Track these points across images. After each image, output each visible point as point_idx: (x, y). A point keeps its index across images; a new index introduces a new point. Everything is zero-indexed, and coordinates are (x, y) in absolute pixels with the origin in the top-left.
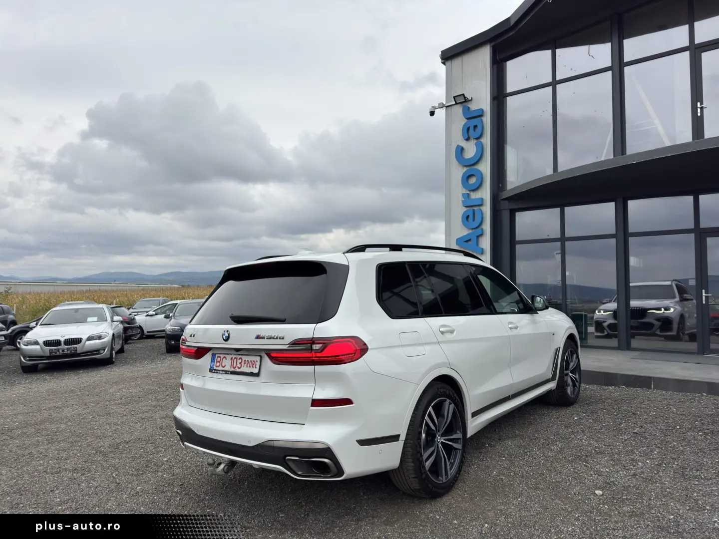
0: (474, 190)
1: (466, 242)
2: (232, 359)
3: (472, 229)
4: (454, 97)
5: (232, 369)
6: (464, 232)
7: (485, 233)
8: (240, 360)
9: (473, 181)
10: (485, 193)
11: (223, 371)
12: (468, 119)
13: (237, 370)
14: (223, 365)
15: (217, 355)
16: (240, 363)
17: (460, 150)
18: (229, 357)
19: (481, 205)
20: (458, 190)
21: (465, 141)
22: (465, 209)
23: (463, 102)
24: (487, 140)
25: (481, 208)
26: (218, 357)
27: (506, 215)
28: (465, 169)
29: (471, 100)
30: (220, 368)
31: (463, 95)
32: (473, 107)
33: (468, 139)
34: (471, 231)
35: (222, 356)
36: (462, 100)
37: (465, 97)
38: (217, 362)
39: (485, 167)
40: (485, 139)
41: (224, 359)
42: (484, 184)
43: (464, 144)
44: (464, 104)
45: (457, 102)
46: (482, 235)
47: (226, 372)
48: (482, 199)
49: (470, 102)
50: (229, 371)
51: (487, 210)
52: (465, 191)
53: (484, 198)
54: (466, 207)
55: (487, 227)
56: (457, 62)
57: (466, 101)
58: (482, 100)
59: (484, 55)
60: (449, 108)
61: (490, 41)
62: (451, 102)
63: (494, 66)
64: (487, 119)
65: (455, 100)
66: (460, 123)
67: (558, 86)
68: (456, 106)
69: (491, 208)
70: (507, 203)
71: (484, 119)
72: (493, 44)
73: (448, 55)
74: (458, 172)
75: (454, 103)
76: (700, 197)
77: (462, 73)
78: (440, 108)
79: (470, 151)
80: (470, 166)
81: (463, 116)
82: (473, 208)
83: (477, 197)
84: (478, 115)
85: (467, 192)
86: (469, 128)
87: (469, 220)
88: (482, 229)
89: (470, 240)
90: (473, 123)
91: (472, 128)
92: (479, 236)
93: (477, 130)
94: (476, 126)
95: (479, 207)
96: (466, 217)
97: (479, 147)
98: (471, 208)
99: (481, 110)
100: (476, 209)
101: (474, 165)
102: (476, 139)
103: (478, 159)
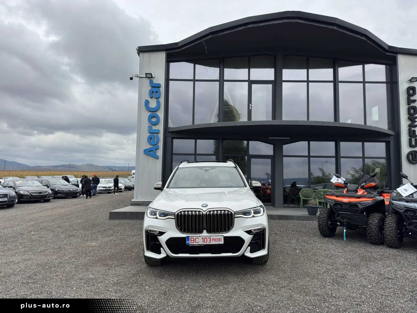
0: (154, 125)
1: (149, 151)
3: (153, 145)
4: (146, 74)
6: (149, 147)
7: (160, 148)
9: (154, 120)
10: (161, 127)
12: (152, 87)
17: (147, 102)
19: (158, 133)
20: (146, 124)
21: (150, 98)
22: (149, 134)
24: (162, 100)
25: (158, 135)
27: (169, 139)
28: (150, 113)
29: (154, 77)
31: (151, 74)
32: (155, 81)
33: (152, 98)
34: (152, 146)
36: (149, 76)
37: (152, 75)
39: (161, 114)
40: (161, 99)
42: (160, 122)
43: (149, 99)
44: (150, 78)
46: (158, 149)
48: (159, 130)
49: (153, 78)
51: (161, 136)
52: (149, 125)
53: (160, 130)
54: (150, 133)
55: (161, 145)
56: (146, 55)
57: (152, 77)
58: (160, 80)
59: (162, 56)
60: (140, 78)
61: (166, 50)
62: (143, 75)
63: (166, 63)
64: (162, 90)
65: (146, 75)
66: (147, 88)
67: (196, 82)
68: (146, 78)
69: (163, 136)
70: (170, 134)
71: (161, 89)
72: (167, 52)
73: (142, 50)
74: (146, 114)
75: (145, 76)
76: (250, 142)
77: (149, 62)
78: (136, 77)
79: (153, 104)
80: (153, 112)
81: (149, 85)
82: (154, 134)
83: (156, 129)
84: (159, 86)
85: (150, 125)
86: (153, 92)
87: (152, 140)
88: (158, 145)
89: (152, 151)
90: (155, 90)
91: (155, 92)
92: (156, 149)
93: (157, 94)
94: (157, 92)
95: (157, 134)
96: (150, 139)
97: (158, 103)
98: (153, 134)
99: (160, 84)
100: (155, 135)
101: (155, 111)
102: (157, 99)
103: (157, 109)
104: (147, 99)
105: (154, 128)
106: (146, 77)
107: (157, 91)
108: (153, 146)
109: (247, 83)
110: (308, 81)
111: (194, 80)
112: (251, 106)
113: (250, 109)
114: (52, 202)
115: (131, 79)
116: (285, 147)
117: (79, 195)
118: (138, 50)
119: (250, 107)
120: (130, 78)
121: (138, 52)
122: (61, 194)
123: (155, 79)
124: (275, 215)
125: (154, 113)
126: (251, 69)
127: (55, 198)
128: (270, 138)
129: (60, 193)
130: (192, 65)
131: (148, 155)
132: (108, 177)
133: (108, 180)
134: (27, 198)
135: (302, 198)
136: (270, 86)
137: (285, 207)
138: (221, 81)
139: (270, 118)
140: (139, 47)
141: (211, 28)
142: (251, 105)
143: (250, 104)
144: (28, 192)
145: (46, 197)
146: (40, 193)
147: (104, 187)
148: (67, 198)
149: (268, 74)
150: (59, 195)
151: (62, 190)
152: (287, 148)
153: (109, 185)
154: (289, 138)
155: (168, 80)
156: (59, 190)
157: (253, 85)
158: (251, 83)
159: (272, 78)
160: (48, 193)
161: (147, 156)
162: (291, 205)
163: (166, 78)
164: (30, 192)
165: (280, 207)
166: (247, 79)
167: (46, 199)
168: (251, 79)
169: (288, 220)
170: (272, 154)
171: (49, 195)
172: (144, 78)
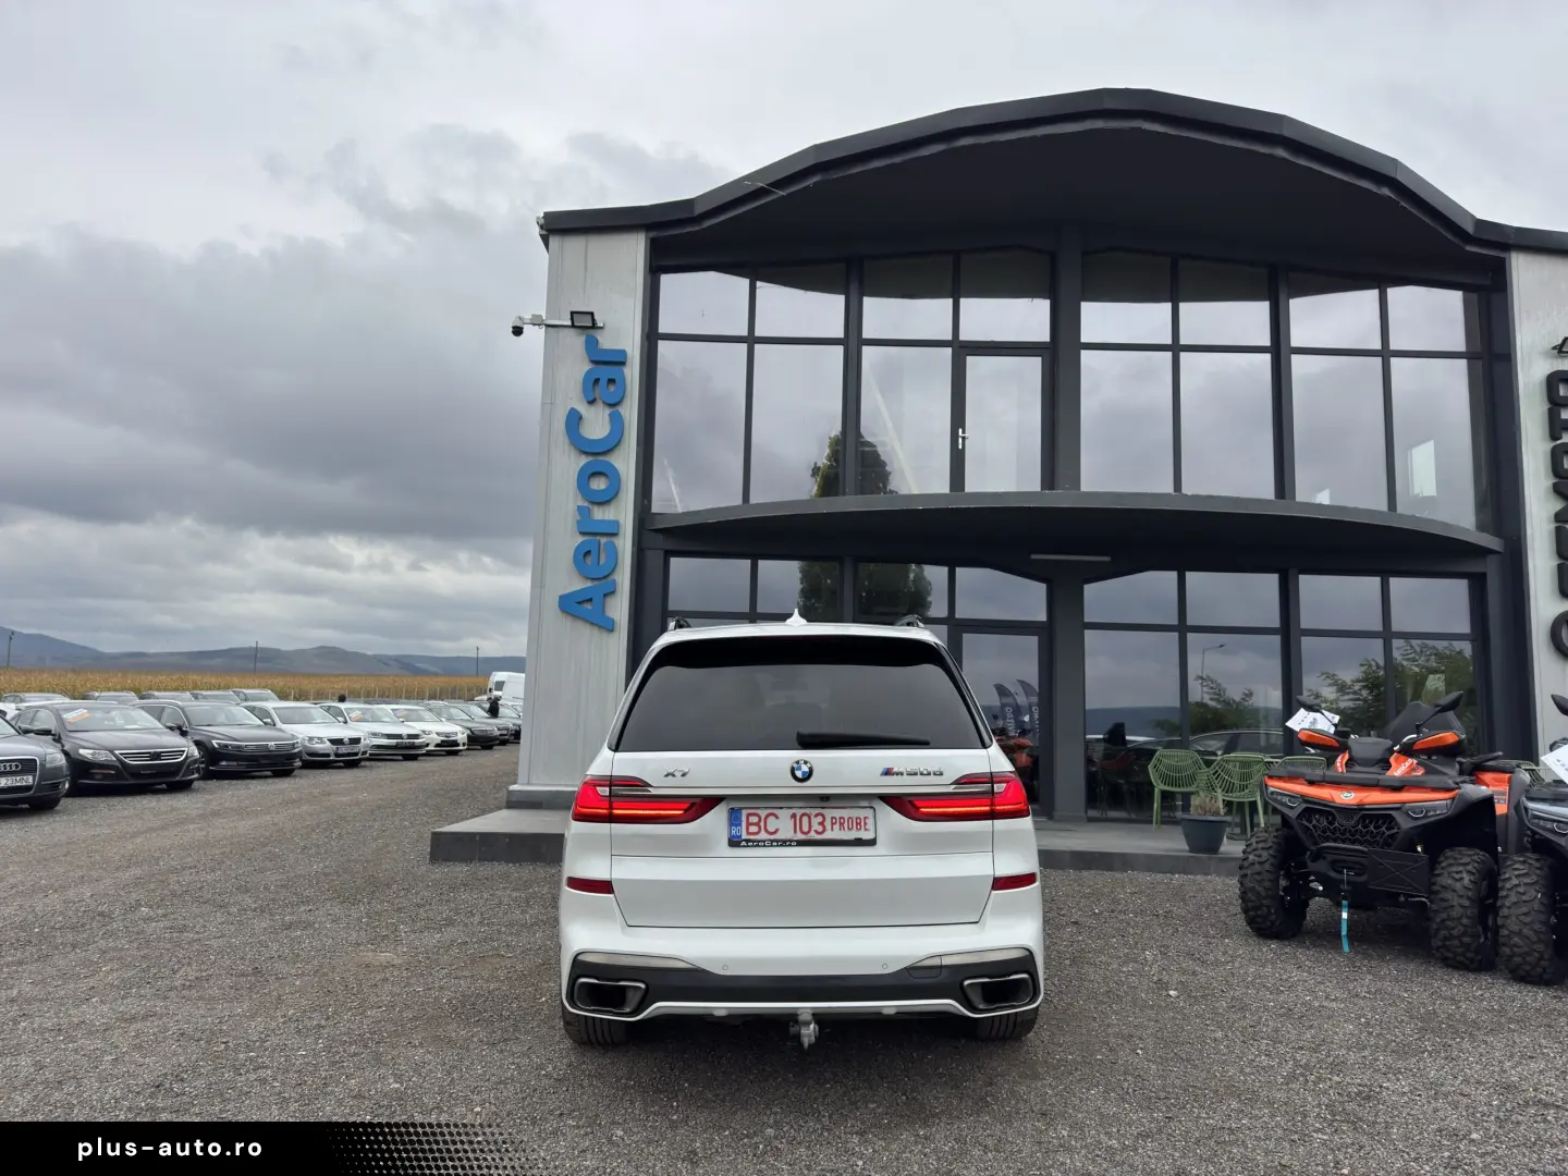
0: (600, 504)
1: (579, 603)
2: (794, 816)
3: (593, 579)
4: (572, 313)
5: (800, 836)
6: (577, 585)
7: (619, 589)
8: (820, 819)
9: (599, 484)
10: (623, 513)
11: (772, 841)
12: (594, 362)
13: (813, 836)
14: (771, 829)
15: (744, 812)
16: (822, 824)
17: (574, 420)
18: (785, 814)
19: (615, 535)
20: (566, 500)
21: (586, 403)
22: (581, 539)
23: (587, 328)
24: (631, 411)
25: (615, 540)
26: (749, 815)
27: (654, 559)
28: (584, 460)
29: (601, 328)
30: (763, 836)
31: (592, 314)
32: (606, 342)
33: (592, 402)
34: (589, 584)
35: (763, 813)
36: (585, 323)
37: (593, 320)
38: (749, 824)
39: (625, 463)
40: (628, 408)
41: (771, 819)
42: (622, 495)
43: (582, 408)
44: (591, 332)
45: (576, 324)
46: (613, 593)
47: (784, 843)
48: (617, 523)
49: (600, 330)
50: (791, 841)
51: (625, 545)
52: (581, 503)
53: (621, 522)
54: (583, 534)
55: (624, 578)
56: (574, 245)
57: (594, 326)
58: (624, 334)
59: (632, 250)
60: (550, 328)
61: (647, 228)
62: (558, 319)
63: (649, 277)
64: (633, 373)
65: (572, 319)
66: (576, 367)
67: (757, 347)
68: (572, 330)
69: (633, 545)
70: (660, 537)
71: (627, 371)
72: (653, 234)
73: (558, 226)
74: (571, 464)
75: (569, 323)
76: (958, 570)
77: (586, 270)
78: (534, 325)
79: (596, 425)
80: (596, 456)
81: (585, 355)
82: (598, 538)
83: (606, 518)
84: (617, 361)
85: (586, 504)
86: (597, 381)
87: (589, 560)
88: (614, 580)
89: (591, 600)
90: (606, 373)
91: (603, 382)
92: (605, 595)
93: (612, 389)
94: (611, 381)
95: (610, 539)
96: (583, 554)
97: (617, 422)
98: (595, 539)
99: (623, 352)
100: (603, 540)
101: (603, 453)
102: (611, 405)
103: (612, 444)
104: (575, 407)
105: (599, 514)
106: (573, 326)
107: (612, 377)
108: (596, 583)
109: (949, 350)
110: (1176, 348)
111: (751, 340)
112: (964, 438)
113: (960, 447)
114: (197, 790)
115: (518, 331)
116: (1091, 591)
117: (300, 764)
118: (542, 227)
119: (960, 440)
120: (513, 328)
121: (544, 232)
122: (233, 761)
123: (606, 331)
124: (1065, 852)
125: (601, 458)
126: (963, 301)
127: (208, 776)
128: (1034, 557)
129: (229, 757)
130: (744, 283)
131: (575, 617)
132: (401, 697)
133: (406, 710)
134: (104, 776)
135: (1159, 787)
136: (1034, 365)
137: (1091, 820)
138: (853, 341)
139: (1034, 485)
140: (547, 215)
141: (817, 148)
142: (964, 432)
143: (960, 430)
144: (112, 752)
145: (176, 773)
146: (157, 756)
147: (389, 736)
148: (253, 778)
149: (1028, 317)
150: (224, 763)
151: (239, 747)
152: (1100, 597)
153: (413, 728)
154: (1107, 559)
155: (651, 336)
156: (226, 746)
157: (970, 359)
158: (963, 350)
159: (1043, 335)
160: (187, 757)
161: (569, 618)
162: (1113, 814)
163: (647, 330)
164: (117, 752)
165: (1071, 821)
166: (949, 337)
167: (178, 778)
169: (1114, 870)
170: (1042, 617)
171: (189, 766)
172: (566, 330)
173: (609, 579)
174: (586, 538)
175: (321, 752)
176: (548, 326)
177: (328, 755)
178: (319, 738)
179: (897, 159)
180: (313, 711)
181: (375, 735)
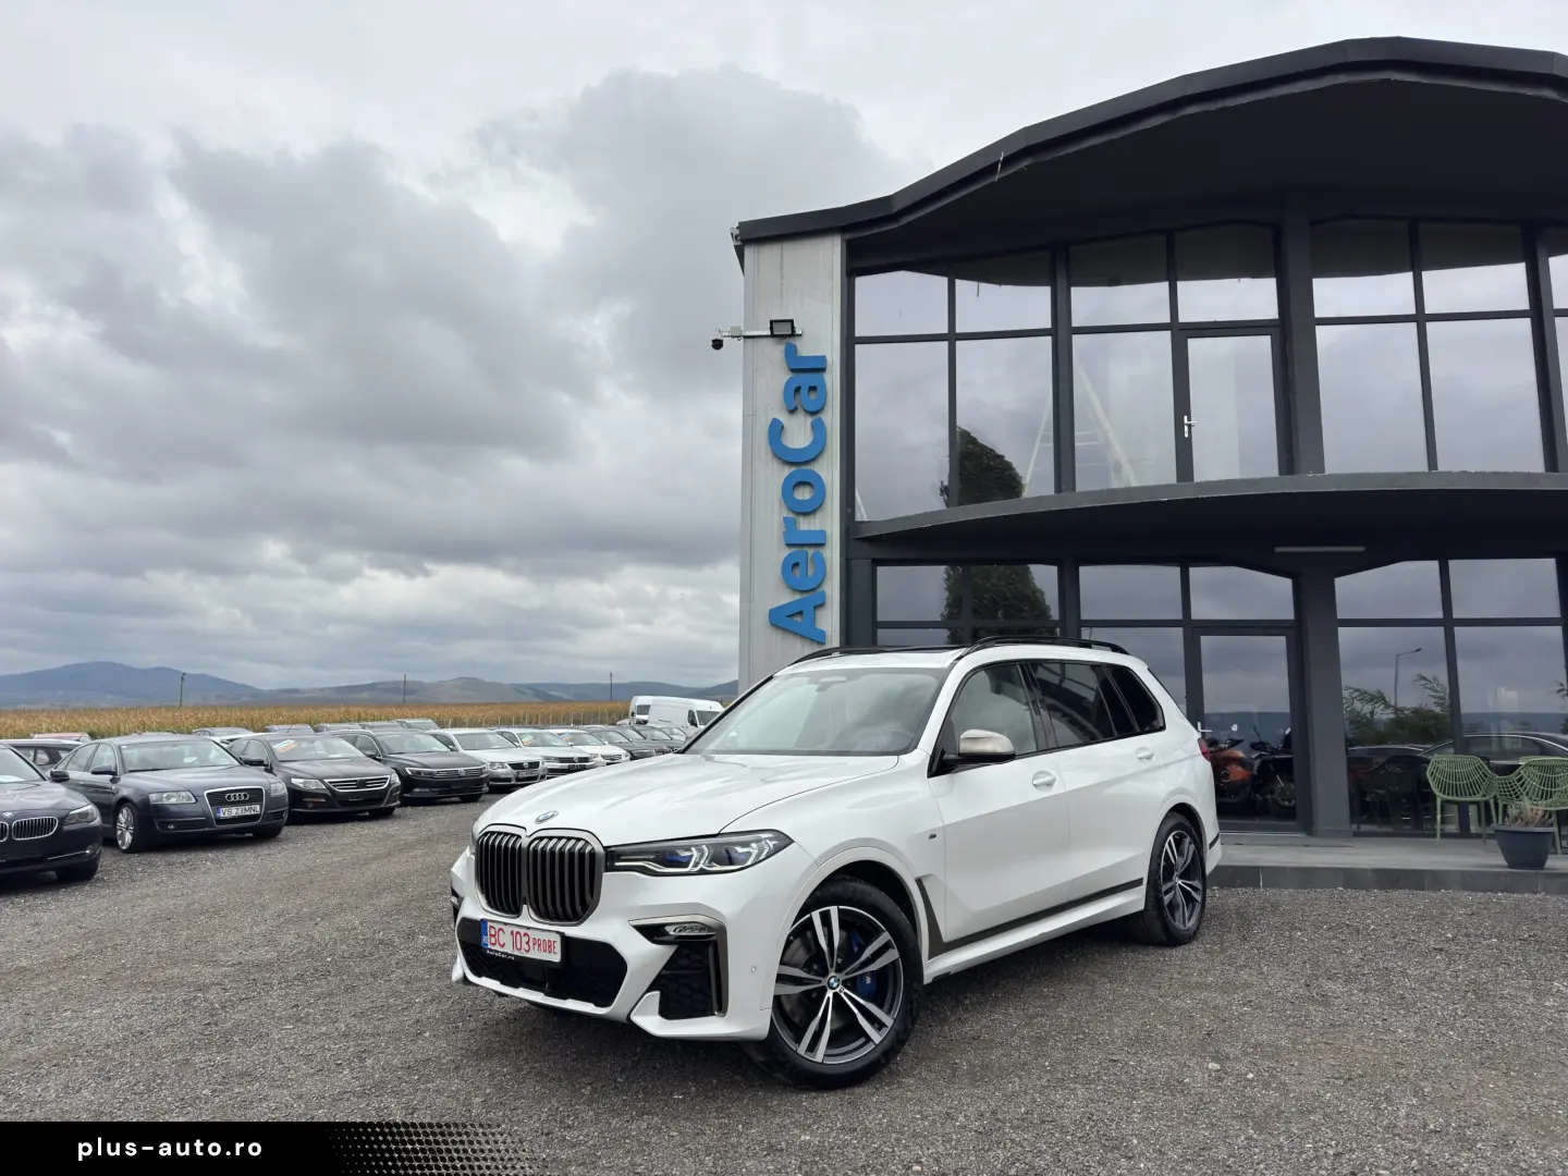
0: (805, 514)
1: (789, 616)
3: (802, 592)
4: (772, 322)
6: (786, 598)
7: (828, 600)
9: (804, 494)
10: (829, 523)
12: (793, 370)
17: (776, 429)
19: (822, 545)
20: (773, 514)
21: (787, 413)
23: (789, 336)
24: (832, 418)
25: (821, 550)
27: (862, 568)
28: (788, 470)
29: (800, 335)
31: (792, 321)
32: (806, 348)
33: (792, 412)
34: (798, 597)
36: (783, 331)
37: (793, 328)
39: (829, 471)
40: (830, 414)
42: (828, 500)
43: (783, 418)
44: (791, 340)
45: (775, 333)
46: (822, 605)
48: (823, 533)
49: (800, 338)
51: (833, 555)
52: (786, 513)
53: (828, 531)
54: (789, 545)
55: (833, 589)
56: (770, 253)
57: (793, 334)
58: (821, 339)
59: (829, 254)
60: (750, 341)
61: (842, 230)
62: (757, 329)
63: (846, 280)
64: (833, 379)
65: (771, 329)
66: (776, 377)
67: (959, 344)
68: (771, 340)
69: (841, 555)
70: (866, 546)
71: (827, 377)
72: (849, 236)
73: (754, 236)
74: (775, 476)
75: (768, 332)
76: (1192, 570)
77: (782, 278)
78: (734, 337)
79: (798, 435)
80: (800, 466)
81: (785, 365)
82: (805, 549)
83: (812, 528)
84: (818, 367)
85: (791, 515)
86: (798, 390)
87: (798, 573)
88: (823, 592)
89: (801, 613)
90: (807, 380)
91: (804, 390)
92: (815, 607)
93: (813, 396)
94: (813, 389)
95: (817, 549)
96: (792, 566)
97: (819, 430)
98: (802, 547)
99: (823, 359)
100: (811, 551)
101: (806, 463)
102: (813, 413)
103: (815, 453)
104: (778, 418)
105: (805, 525)
106: (773, 335)
107: (812, 384)
108: (805, 595)
109: (1167, 334)
110: (1421, 318)
111: (952, 337)
112: (1190, 426)
113: (1186, 435)
114: (399, 817)
115: (718, 344)
116: (1343, 584)
117: (487, 789)
118: (736, 238)
119: (1186, 428)
120: (713, 341)
121: (739, 243)
122: (425, 787)
123: (804, 338)
125: (804, 468)
126: (1180, 284)
127: (406, 803)
128: (1278, 550)
129: (422, 784)
130: (944, 280)
131: (785, 630)
134: (317, 805)
135: (1440, 797)
136: (1264, 343)
139: (1272, 470)
140: (742, 226)
141: (1027, 130)
142: (1189, 420)
143: (1186, 418)
144: (321, 780)
145: (381, 800)
146: (363, 784)
147: (562, 760)
148: (445, 804)
149: (1257, 297)
150: (417, 790)
151: (431, 773)
152: (1355, 590)
153: (581, 751)
154: (1362, 549)
155: (850, 341)
156: (419, 773)
157: (1191, 342)
158: (1183, 333)
159: (1270, 311)
160: (390, 785)
161: (780, 632)
163: (845, 335)
164: (326, 781)
165: (1335, 836)
166: (1167, 319)
167: (382, 806)
168: (1183, 318)
169: (1422, 890)
170: (1289, 614)
171: (392, 792)
172: (765, 340)
173: (819, 590)
174: (793, 550)
175: (502, 776)
176: (746, 337)
177: (509, 780)
178: (502, 763)
179: (1116, 135)
180: (489, 736)
181: (548, 759)
